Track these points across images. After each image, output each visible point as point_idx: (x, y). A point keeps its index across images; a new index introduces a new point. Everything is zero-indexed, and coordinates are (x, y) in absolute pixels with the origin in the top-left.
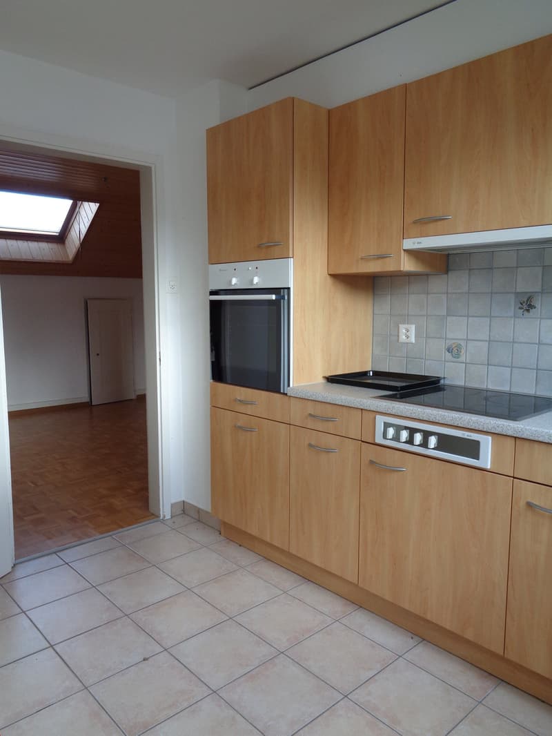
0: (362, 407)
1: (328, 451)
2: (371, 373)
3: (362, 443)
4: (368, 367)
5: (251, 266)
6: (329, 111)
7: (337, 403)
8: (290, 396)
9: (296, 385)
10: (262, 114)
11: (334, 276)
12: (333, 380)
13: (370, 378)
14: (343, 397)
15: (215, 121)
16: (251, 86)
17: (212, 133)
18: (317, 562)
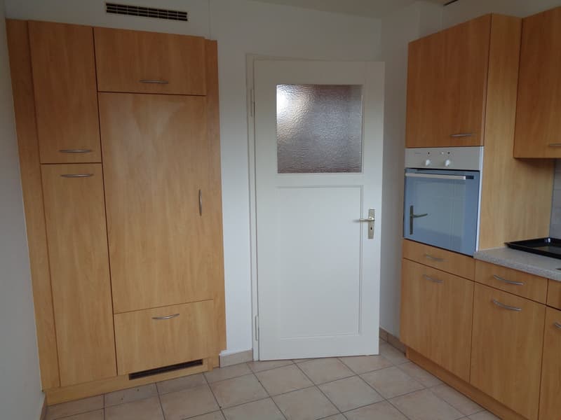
0: (548, 277)
1: (510, 308)
2: (549, 240)
3: (548, 308)
4: (546, 234)
5: (443, 151)
6: (523, 21)
7: (523, 270)
8: (476, 259)
9: (481, 250)
10: (461, 29)
11: (519, 159)
12: (514, 246)
13: (547, 244)
14: (529, 266)
15: (415, 36)
16: (446, 2)
17: (413, 46)
18: (496, 397)
